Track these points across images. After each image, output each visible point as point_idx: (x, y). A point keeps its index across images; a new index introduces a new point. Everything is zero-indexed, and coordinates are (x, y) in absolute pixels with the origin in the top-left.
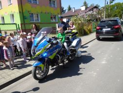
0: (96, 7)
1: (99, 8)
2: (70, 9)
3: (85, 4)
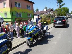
0: (52, 10)
1: (54, 10)
2: (37, 10)
3: (46, 8)
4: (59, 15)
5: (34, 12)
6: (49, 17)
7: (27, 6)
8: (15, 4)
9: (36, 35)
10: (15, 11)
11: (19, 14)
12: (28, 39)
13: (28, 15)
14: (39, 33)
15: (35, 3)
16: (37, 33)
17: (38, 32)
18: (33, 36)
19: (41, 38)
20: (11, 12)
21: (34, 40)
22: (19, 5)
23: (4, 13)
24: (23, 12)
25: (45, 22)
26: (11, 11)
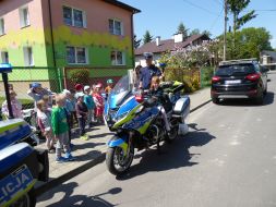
0: (205, 37)
3: (182, 29)
4: (232, 55)
5: (135, 44)
6: (194, 64)
7: (111, 21)
8: (65, 16)
9: (142, 130)
10: (65, 43)
11: (79, 53)
12: (114, 148)
13: (113, 56)
14: (153, 122)
15: (139, 11)
16: (147, 124)
17: (151, 119)
18: (131, 133)
19: (161, 144)
20: (47, 44)
21: (136, 149)
22: (79, 17)
23: (24, 48)
24: (92, 45)
25: (177, 83)
26: (50, 42)
